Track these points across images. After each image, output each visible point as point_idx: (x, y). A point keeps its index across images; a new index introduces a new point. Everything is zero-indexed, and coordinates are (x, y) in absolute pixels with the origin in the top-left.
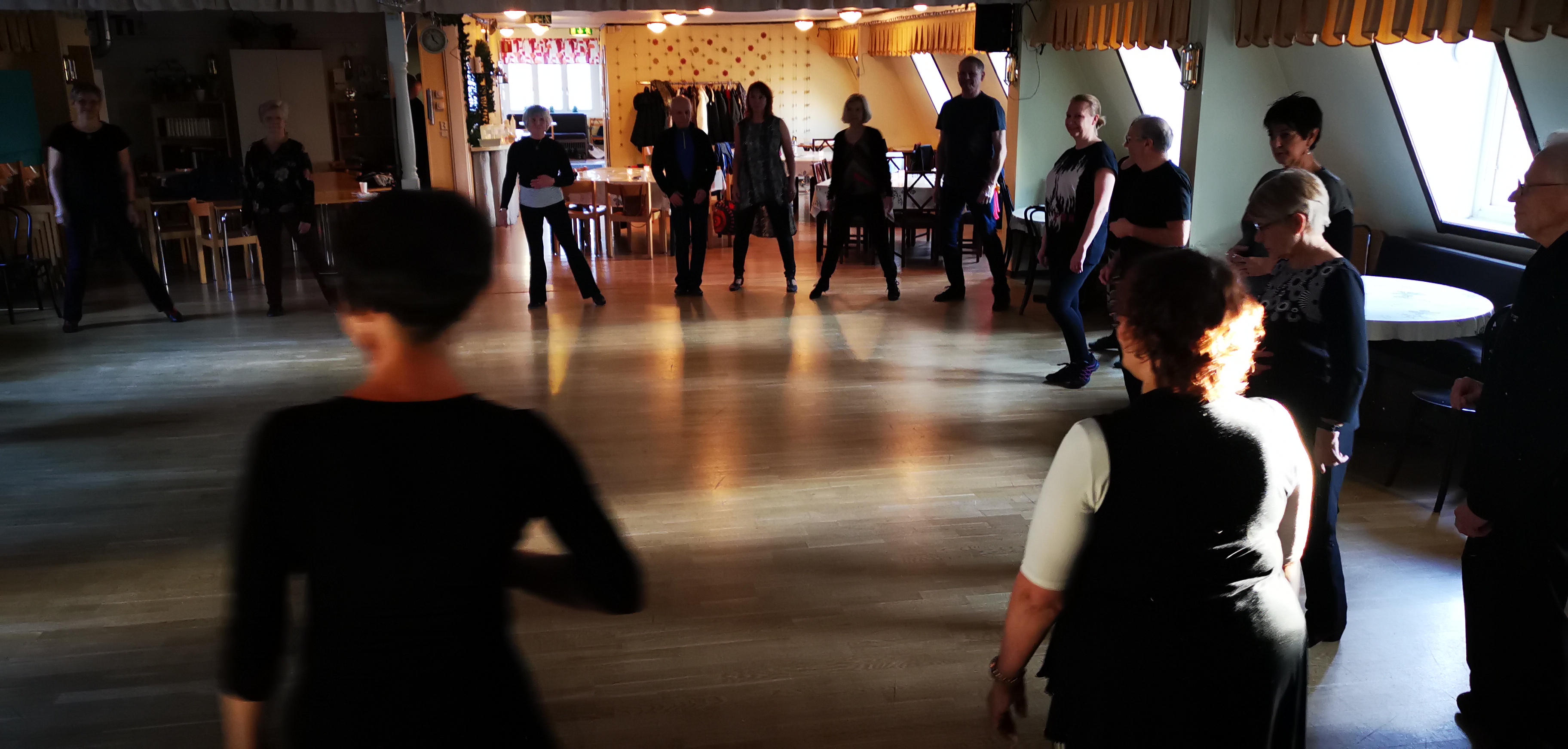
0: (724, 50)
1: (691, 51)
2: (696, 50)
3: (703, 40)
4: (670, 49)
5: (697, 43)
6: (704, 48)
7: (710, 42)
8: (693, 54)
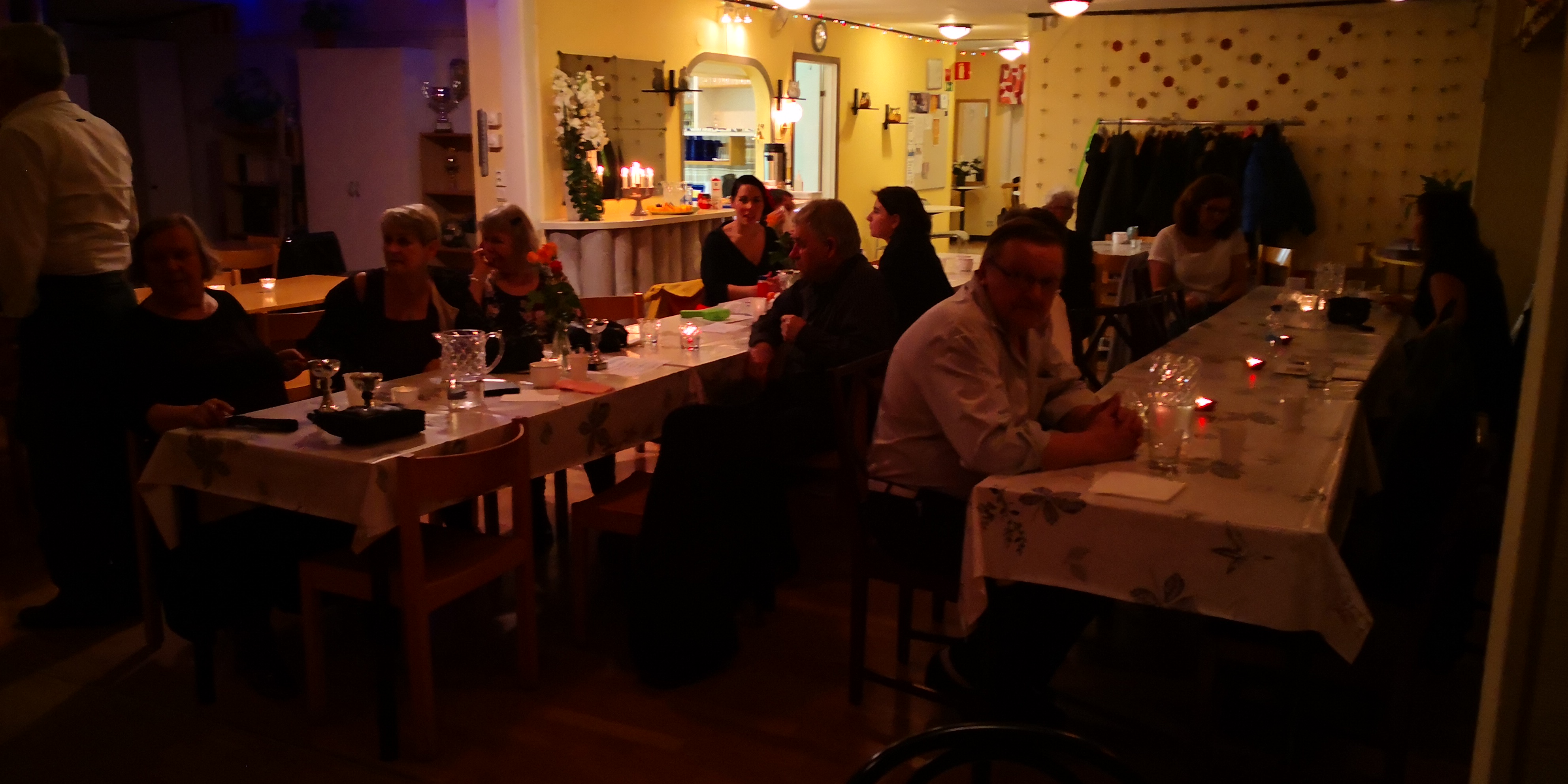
0: (1256, 59)
1: (1182, 62)
2: (1197, 60)
3: (1211, 40)
4: (1145, 58)
5: (1198, 47)
6: (1213, 55)
7: (1226, 44)
8: (1185, 68)
